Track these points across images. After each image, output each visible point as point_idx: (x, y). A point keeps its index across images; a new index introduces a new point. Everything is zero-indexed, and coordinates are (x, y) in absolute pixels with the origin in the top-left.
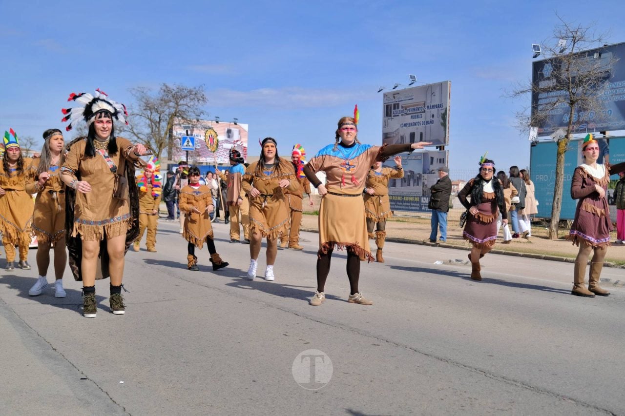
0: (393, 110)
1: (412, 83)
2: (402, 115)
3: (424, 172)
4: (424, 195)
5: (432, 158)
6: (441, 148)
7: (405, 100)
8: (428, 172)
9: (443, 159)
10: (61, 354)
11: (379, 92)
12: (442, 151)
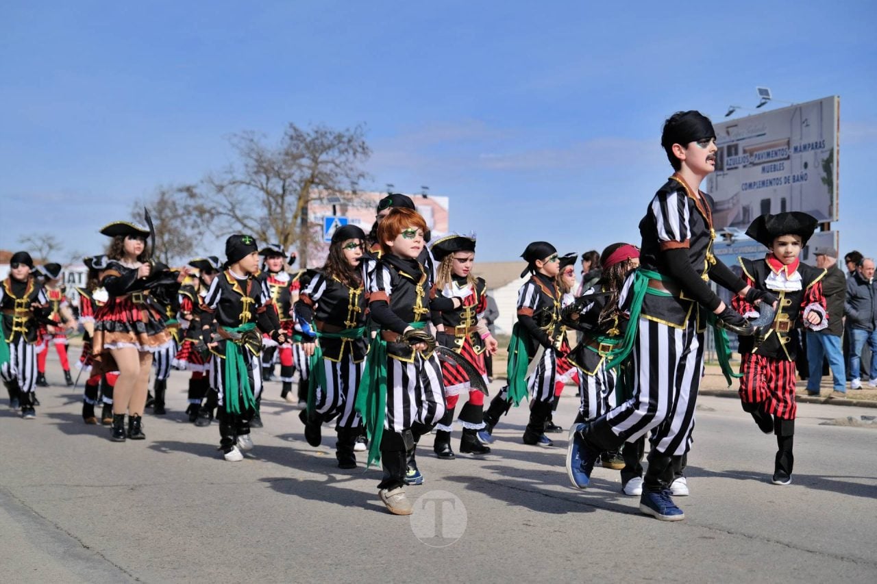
1: (764, 104)
2: (745, 166)
7: (750, 138)
10: (98, 553)
12: (826, 232)
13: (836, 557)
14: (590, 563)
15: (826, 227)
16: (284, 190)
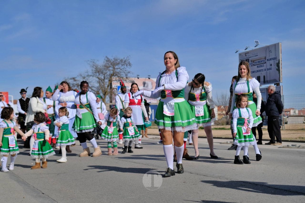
1: (257, 46)
6: (278, 84)
7: (253, 57)
9: (279, 91)
10: (47, 195)
11: (236, 52)
12: (278, 86)
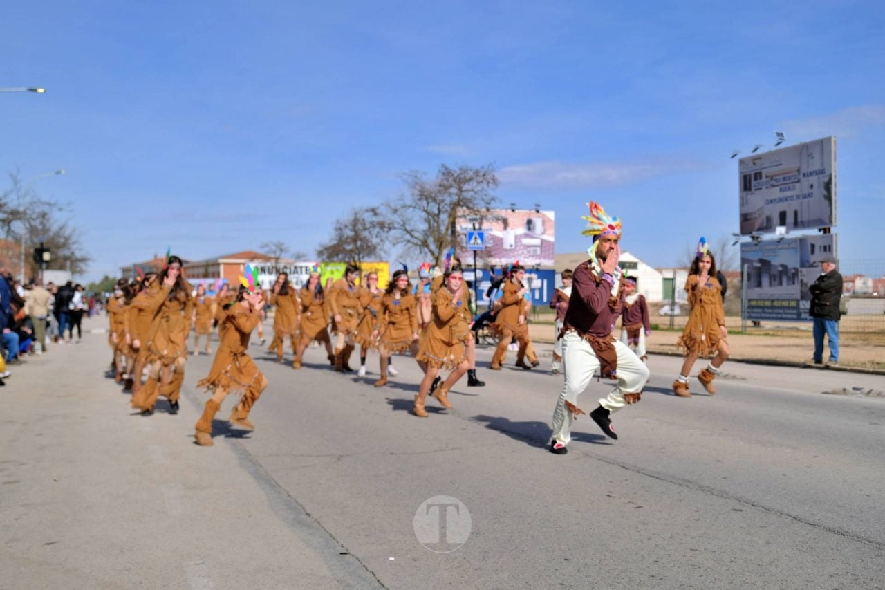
0: (753, 182)
1: (779, 143)
2: (767, 188)
3: (802, 265)
4: (803, 298)
5: (813, 246)
6: (826, 231)
7: (770, 167)
8: (808, 264)
9: (829, 246)
10: (316, 520)
11: (732, 157)
12: (827, 234)
13: (830, 530)
14: (654, 534)
15: (827, 230)
16: (439, 212)
